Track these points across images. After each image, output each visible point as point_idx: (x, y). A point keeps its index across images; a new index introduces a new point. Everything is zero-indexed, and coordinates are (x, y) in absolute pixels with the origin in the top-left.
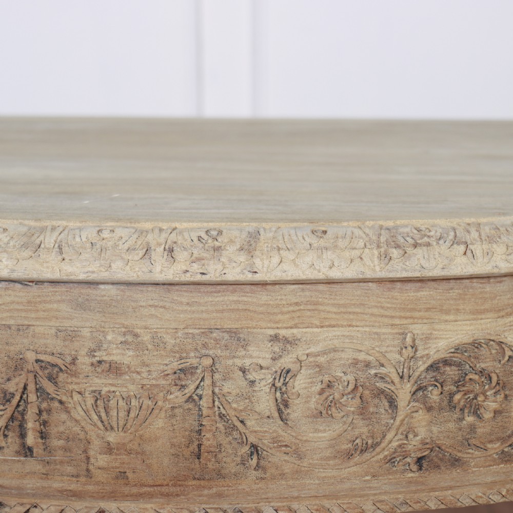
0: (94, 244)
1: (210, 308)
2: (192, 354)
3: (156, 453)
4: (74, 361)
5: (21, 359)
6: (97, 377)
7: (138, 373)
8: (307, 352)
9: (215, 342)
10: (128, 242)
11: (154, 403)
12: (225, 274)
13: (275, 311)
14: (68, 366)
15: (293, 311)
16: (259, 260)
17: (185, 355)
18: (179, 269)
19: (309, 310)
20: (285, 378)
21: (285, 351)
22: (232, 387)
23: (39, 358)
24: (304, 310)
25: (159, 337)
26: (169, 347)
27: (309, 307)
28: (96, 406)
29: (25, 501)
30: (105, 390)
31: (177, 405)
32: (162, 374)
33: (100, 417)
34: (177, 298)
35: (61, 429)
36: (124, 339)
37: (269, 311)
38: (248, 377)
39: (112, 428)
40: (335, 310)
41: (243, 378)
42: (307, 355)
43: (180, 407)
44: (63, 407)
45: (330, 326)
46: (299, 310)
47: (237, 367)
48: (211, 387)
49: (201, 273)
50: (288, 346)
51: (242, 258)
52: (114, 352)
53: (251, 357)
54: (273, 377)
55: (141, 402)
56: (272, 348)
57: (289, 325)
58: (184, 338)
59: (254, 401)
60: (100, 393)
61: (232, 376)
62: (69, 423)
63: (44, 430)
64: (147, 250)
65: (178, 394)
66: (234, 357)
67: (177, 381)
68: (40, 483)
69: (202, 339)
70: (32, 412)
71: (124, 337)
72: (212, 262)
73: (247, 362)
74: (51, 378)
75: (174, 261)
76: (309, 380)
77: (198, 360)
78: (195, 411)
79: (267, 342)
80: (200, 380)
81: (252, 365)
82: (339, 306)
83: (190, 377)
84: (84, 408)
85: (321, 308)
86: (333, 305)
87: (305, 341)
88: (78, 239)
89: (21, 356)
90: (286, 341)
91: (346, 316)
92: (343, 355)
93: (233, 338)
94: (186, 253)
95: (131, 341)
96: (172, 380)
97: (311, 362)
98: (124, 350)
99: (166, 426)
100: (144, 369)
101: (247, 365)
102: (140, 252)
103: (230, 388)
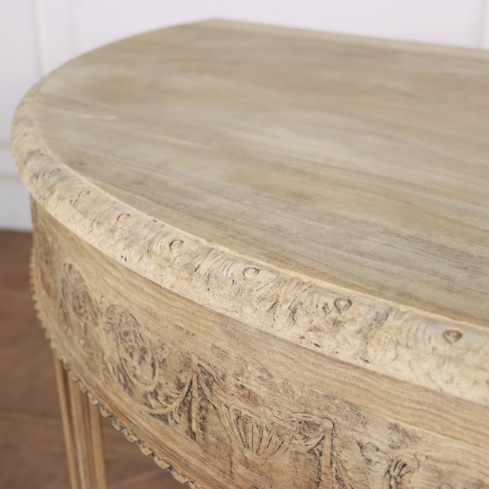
0: (235, 282)
1: (333, 376)
2: (316, 412)
3: (282, 485)
4: (223, 377)
5: (189, 358)
6: (239, 399)
7: (271, 409)
8: (427, 454)
9: (337, 409)
10: (261, 290)
11: (281, 442)
12: (337, 352)
13: (396, 401)
14: (220, 380)
15: (414, 409)
16: (373, 350)
17: (309, 410)
18: (297, 333)
19: (432, 414)
20: (401, 470)
21: (404, 443)
22: (350, 457)
23: (200, 363)
24: (426, 411)
25: (289, 384)
26: (296, 397)
27: (432, 410)
28: (238, 423)
29: (187, 474)
30: (244, 413)
31: (301, 452)
32: (289, 419)
33: (240, 434)
34: (304, 355)
35: (215, 429)
36: (261, 375)
37: (389, 400)
38: (365, 454)
39: (249, 447)
40: (461, 423)
41: (360, 453)
42: (427, 457)
43: (303, 454)
44: (215, 411)
45: (453, 437)
46: (421, 410)
47: (355, 441)
48: (330, 449)
49: (315, 344)
50: (407, 440)
51: (357, 342)
52: (253, 383)
53: (369, 436)
54: (389, 464)
55: (271, 436)
56: (390, 436)
57: (408, 421)
58: (309, 394)
59: (369, 478)
60: (240, 413)
61: (350, 446)
62: (219, 427)
63: (203, 424)
64: (275, 304)
65: (302, 442)
66: (353, 430)
67: (301, 430)
68: (199, 465)
69: (325, 402)
70: (195, 406)
71: (261, 373)
72: (327, 336)
73: (365, 440)
74: (208, 384)
75: (294, 323)
76: (427, 482)
77: (320, 419)
78: (316, 464)
79: (387, 429)
80: (320, 438)
81: (369, 445)
82: (466, 420)
83: (313, 431)
84: (229, 420)
85: (445, 415)
86: (459, 417)
87: (425, 442)
88: (225, 273)
89: (189, 356)
90: (406, 434)
91: (473, 434)
92: (467, 472)
93: (354, 412)
94: (306, 319)
95: (266, 378)
96: (297, 428)
97: (430, 465)
98: (261, 385)
99: (291, 465)
100: (275, 408)
101: (365, 442)
102: (269, 304)
103: (347, 457)
